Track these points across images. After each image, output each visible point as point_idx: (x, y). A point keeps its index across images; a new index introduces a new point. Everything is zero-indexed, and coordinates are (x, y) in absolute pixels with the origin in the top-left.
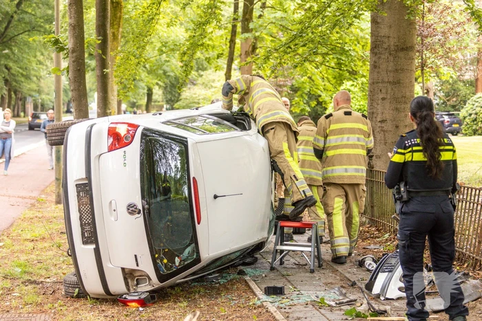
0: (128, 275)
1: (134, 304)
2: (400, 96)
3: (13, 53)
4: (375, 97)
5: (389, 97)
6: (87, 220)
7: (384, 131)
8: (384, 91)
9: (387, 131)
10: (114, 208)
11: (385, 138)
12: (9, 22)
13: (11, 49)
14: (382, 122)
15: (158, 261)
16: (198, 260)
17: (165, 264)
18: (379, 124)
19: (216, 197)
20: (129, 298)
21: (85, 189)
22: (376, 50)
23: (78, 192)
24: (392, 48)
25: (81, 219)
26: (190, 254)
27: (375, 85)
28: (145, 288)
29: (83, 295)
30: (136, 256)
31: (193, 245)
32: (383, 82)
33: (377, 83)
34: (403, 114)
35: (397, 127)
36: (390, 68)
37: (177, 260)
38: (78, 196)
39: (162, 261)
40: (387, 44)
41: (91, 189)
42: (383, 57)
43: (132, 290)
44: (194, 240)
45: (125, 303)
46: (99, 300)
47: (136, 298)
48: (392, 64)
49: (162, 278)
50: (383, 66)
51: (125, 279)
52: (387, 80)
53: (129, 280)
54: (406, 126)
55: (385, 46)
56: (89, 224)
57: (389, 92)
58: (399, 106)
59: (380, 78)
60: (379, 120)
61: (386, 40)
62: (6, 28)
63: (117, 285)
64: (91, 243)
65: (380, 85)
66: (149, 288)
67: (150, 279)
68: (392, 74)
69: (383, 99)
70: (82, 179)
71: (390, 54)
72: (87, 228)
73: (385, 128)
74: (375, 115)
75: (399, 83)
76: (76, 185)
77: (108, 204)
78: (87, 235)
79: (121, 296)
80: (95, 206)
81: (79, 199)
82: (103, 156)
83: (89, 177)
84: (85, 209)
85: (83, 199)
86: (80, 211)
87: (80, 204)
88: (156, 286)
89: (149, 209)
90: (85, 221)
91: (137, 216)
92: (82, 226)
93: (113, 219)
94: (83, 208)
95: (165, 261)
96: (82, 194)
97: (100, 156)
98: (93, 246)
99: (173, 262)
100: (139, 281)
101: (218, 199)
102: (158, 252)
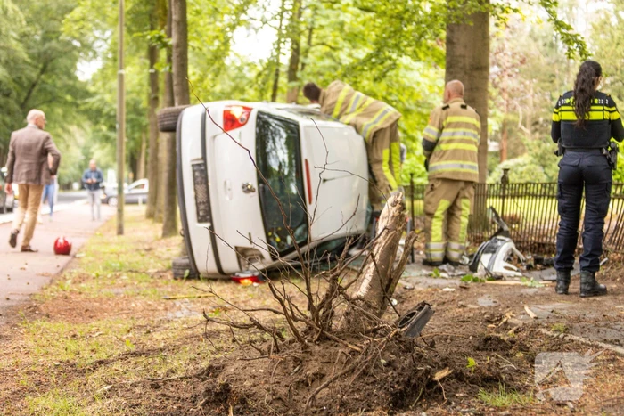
0: (242, 253)
1: (246, 281)
6: (202, 197)
10: (228, 186)
15: (272, 239)
16: (308, 240)
17: (278, 243)
19: (325, 181)
20: (242, 275)
21: (201, 171)
22: (451, 70)
23: (194, 172)
24: (468, 68)
25: (196, 198)
26: (301, 235)
28: (259, 266)
29: (194, 275)
30: (250, 234)
31: (304, 226)
37: (289, 239)
38: (194, 175)
40: (462, 63)
41: (206, 169)
42: (458, 75)
43: (244, 269)
44: (305, 222)
45: (237, 280)
46: (211, 279)
47: (249, 275)
48: (467, 83)
51: (238, 258)
53: (242, 260)
56: (204, 203)
61: (462, 60)
63: (230, 263)
64: (206, 221)
66: (261, 267)
67: (263, 258)
70: (198, 159)
71: (466, 73)
72: (202, 207)
76: (193, 166)
77: (223, 183)
78: (201, 213)
79: (234, 274)
80: (210, 184)
81: (195, 178)
82: (217, 137)
83: (204, 157)
84: (201, 188)
85: (199, 179)
86: (195, 190)
87: (195, 183)
88: (268, 265)
89: (264, 188)
90: (199, 200)
91: (252, 194)
92: (197, 205)
93: (228, 198)
94: (198, 187)
95: (278, 239)
96: (197, 174)
97: (214, 137)
98: (208, 225)
99: (285, 240)
100: (251, 260)
101: (327, 182)
102: (272, 230)
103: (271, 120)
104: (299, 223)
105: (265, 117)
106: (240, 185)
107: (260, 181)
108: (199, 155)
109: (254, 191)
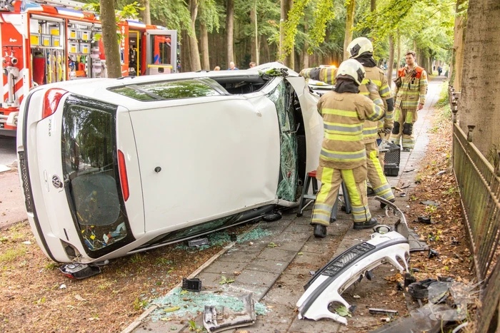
2: (491, 54)
4: (468, 55)
5: (480, 55)
7: (474, 87)
8: (475, 49)
9: (476, 88)
10: (45, 176)
11: (475, 94)
14: (472, 78)
15: (85, 237)
16: (131, 238)
18: (470, 81)
19: (158, 170)
24: (486, 7)
27: (469, 44)
30: (65, 230)
31: (124, 223)
32: (475, 41)
33: (470, 42)
34: (494, 72)
35: (487, 83)
36: (483, 27)
37: (106, 238)
39: (89, 238)
40: (481, 4)
42: (476, 16)
48: (484, 23)
49: (91, 254)
50: (476, 26)
52: (479, 39)
54: (497, 83)
55: (479, 6)
57: (481, 50)
58: (489, 64)
59: (473, 38)
60: (470, 76)
64: (31, 211)
65: (473, 44)
68: (484, 33)
69: (475, 57)
71: (484, 13)
73: (475, 85)
74: (467, 73)
75: (492, 41)
83: (25, 145)
97: (36, 123)
102: (85, 228)
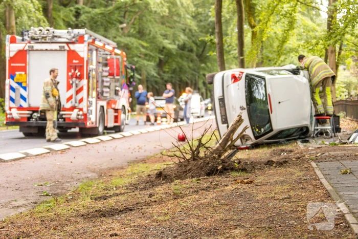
0: (242, 137)
3: (208, 67)
6: (223, 114)
10: (234, 107)
12: (205, 48)
13: (205, 64)
15: (254, 130)
16: (272, 130)
17: (257, 132)
19: (279, 103)
20: (243, 147)
21: (222, 100)
23: (219, 102)
25: (221, 113)
26: (268, 128)
28: (249, 143)
37: (262, 130)
39: (256, 130)
41: (224, 100)
43: (244, 144)
44: (269, 121)
49: (256, 138)
53: (243, 140)
62: (203, 51)
64: (225, 123)
66: (251, 143)
67: (251, 139)
70: (221, 96)
72: (224, 117)
76: (219, 99)
77: (232, 106)
78: (223, 120)
79: (239, 146)
80: (226, 107)
81: (220, 104)
82: (229, 87)
83: (223, 95)
84: (223, 109)
85: (222, 105)
86: (220, 110)
87: (220, 107)
88: (254, 142)
89: (249, 108)
90: (222, 114)
91: (244, 110)
92: (222, 116)
93: (234, 113)
94: (221, 108)
95: (257, 130)
96: (221, 103)
97: (228, 86)
98: (226, 125)
99: (261, 131)
100: (247, 140)
101: (281, 104)
102: (254, 126)
103: (256, 78)
104: (267, 122)
105: (253, 76)
106: (239, 106)
107: (247, 105)
108: (221, 94)
109: (245, 109)
